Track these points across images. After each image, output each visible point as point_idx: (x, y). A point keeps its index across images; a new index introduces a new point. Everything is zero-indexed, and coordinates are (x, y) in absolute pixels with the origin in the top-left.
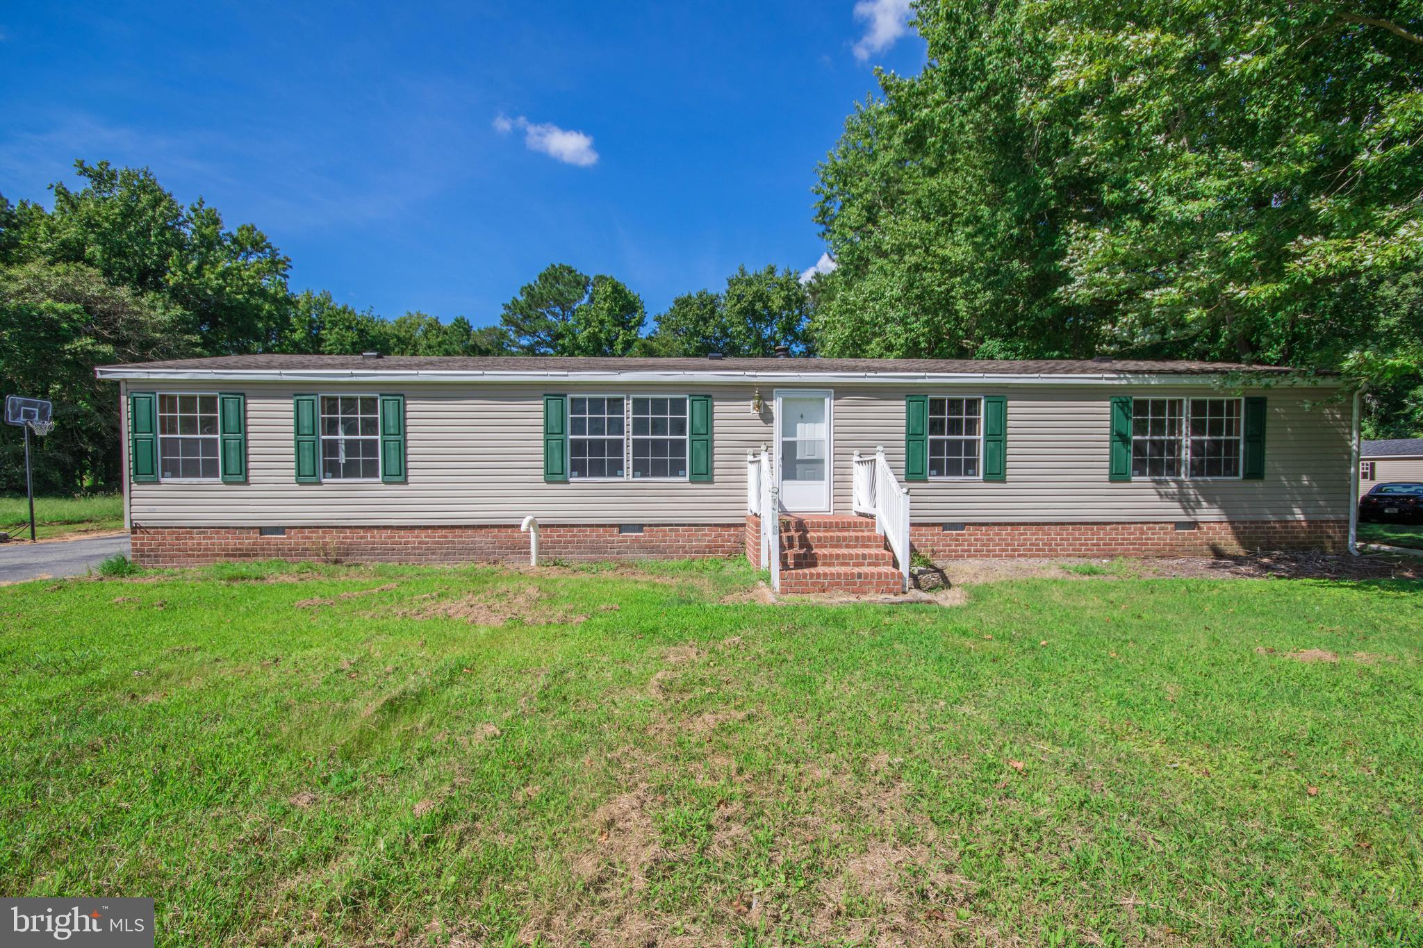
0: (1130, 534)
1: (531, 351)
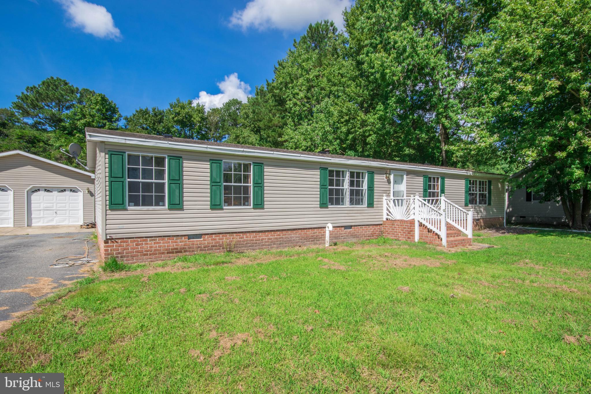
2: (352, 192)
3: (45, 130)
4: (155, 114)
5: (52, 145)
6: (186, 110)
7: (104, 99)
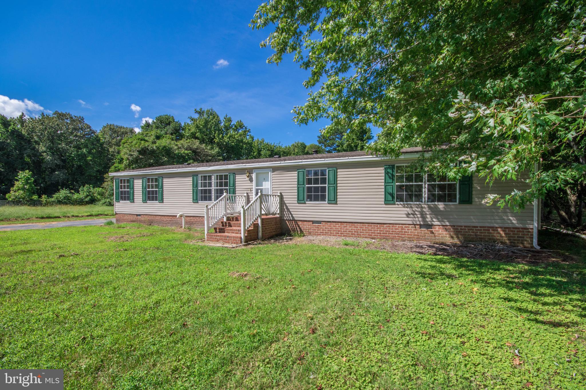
0: (396, 229)
1: (329, 152)
2: (216, 191)
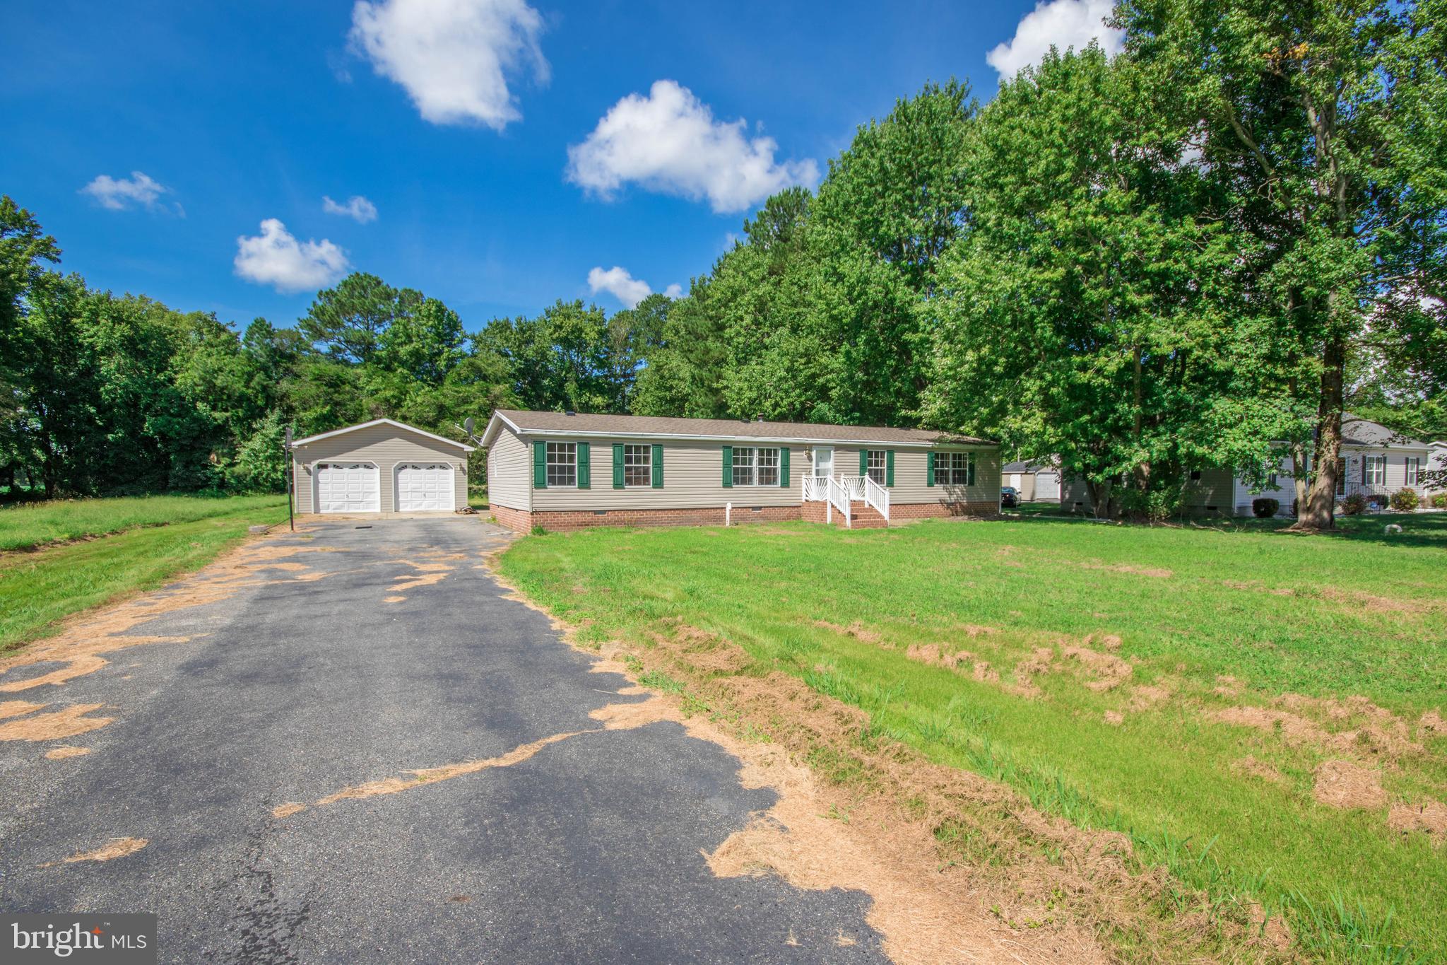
2: (761, 471)
3: (347, 363)
4: (521, 329)
5: (362, 389)
6: (574, 321)
7: (440, 309)
